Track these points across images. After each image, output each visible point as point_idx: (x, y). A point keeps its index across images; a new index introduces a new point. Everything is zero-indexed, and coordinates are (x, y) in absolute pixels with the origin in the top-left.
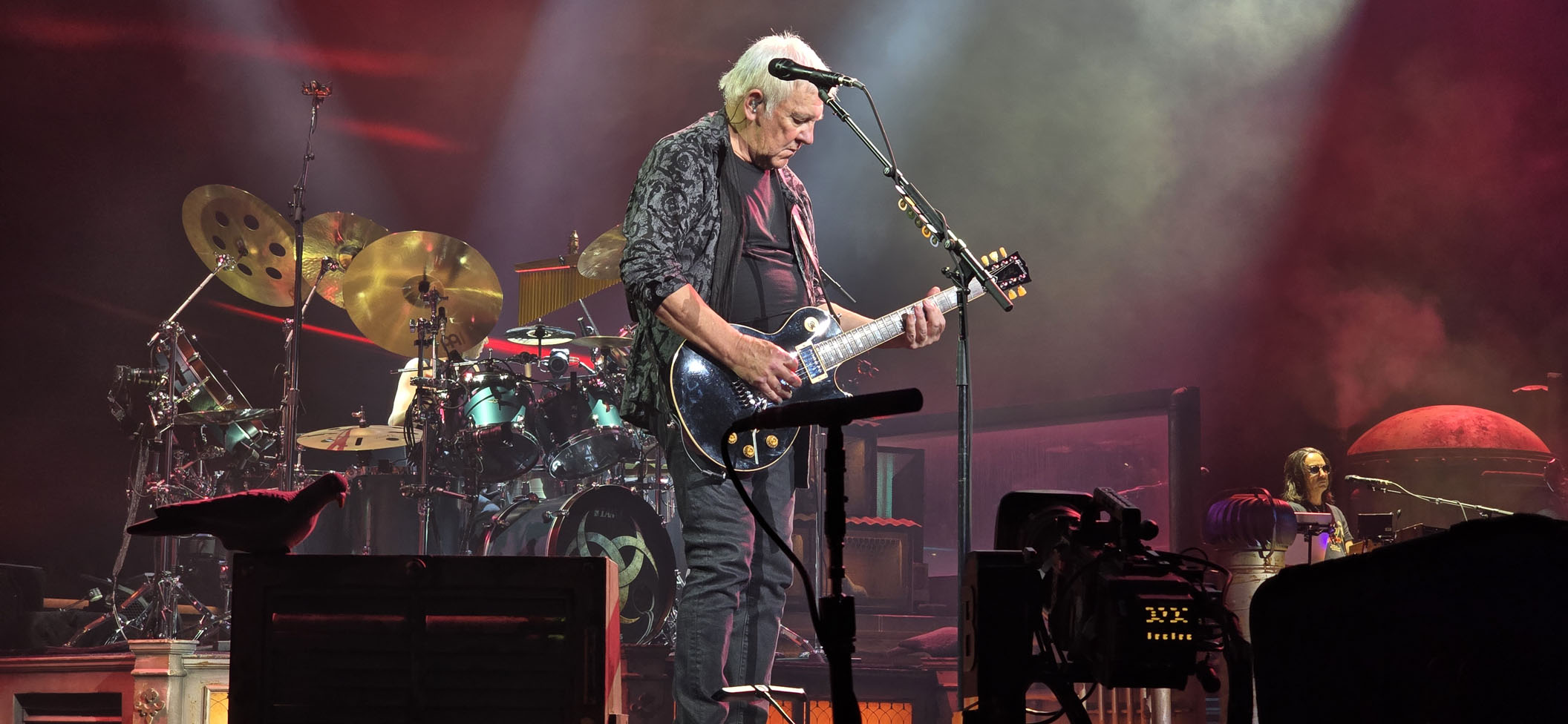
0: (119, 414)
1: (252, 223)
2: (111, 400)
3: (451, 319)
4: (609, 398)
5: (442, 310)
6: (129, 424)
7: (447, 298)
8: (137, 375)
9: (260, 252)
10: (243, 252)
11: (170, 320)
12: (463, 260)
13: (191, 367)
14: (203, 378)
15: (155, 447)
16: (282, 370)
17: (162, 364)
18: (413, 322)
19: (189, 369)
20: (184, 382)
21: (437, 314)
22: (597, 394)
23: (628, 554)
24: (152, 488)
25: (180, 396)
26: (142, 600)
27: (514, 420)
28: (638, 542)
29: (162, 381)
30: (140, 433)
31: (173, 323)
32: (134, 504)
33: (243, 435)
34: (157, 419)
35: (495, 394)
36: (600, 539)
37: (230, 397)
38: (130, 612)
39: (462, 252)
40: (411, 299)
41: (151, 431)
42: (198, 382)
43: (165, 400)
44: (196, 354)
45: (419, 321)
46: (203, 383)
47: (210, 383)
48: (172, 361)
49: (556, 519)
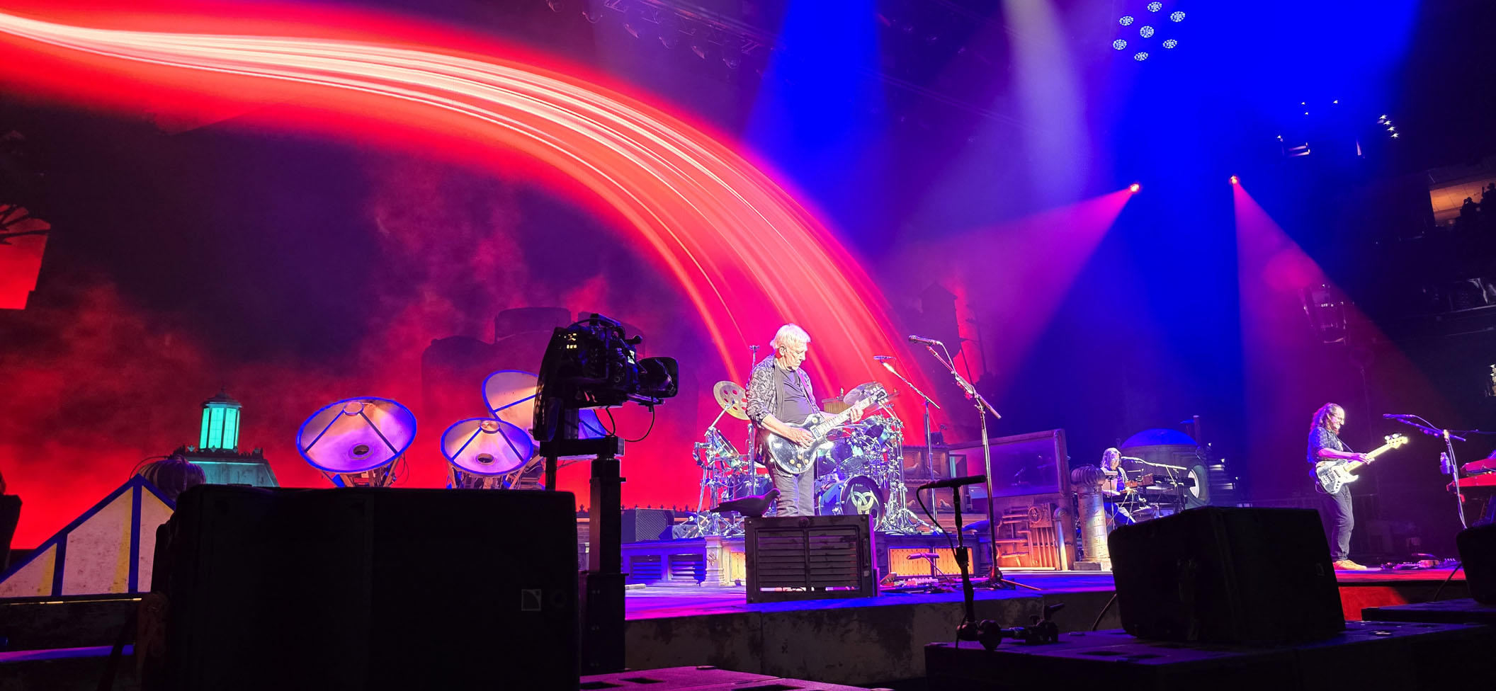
0: (697, 459)
1: (735, 392)
2: (694, 454)
4: (858, 445)
6: (700, 462)
8: (702, 445)
9: (740, 402)
10: (733, 402)
11: (711, 426)
13: (719, 442)
14: (723, 445)
15: (708, 469)
16: (748, 442)
17: (709, 441)
20: (717, 447)
22: (853, 444)
23: (868, 498)
25: (716, 452)
26: (707, 521)
28: (871, 494)
29: (710, 447)
30: (704, 464)
32: (703, 488)
33: (735, 463)
34: (708, 459)
36: (858, 494)
37: (732, 451)
38: (703, 525)
41: (707, 464)
42: (721, 446)
43: (711, 453)
44: (720, 437)
46: (723, 447)
47: (725, 447)
48: (713, 440)
49: (843, 488)
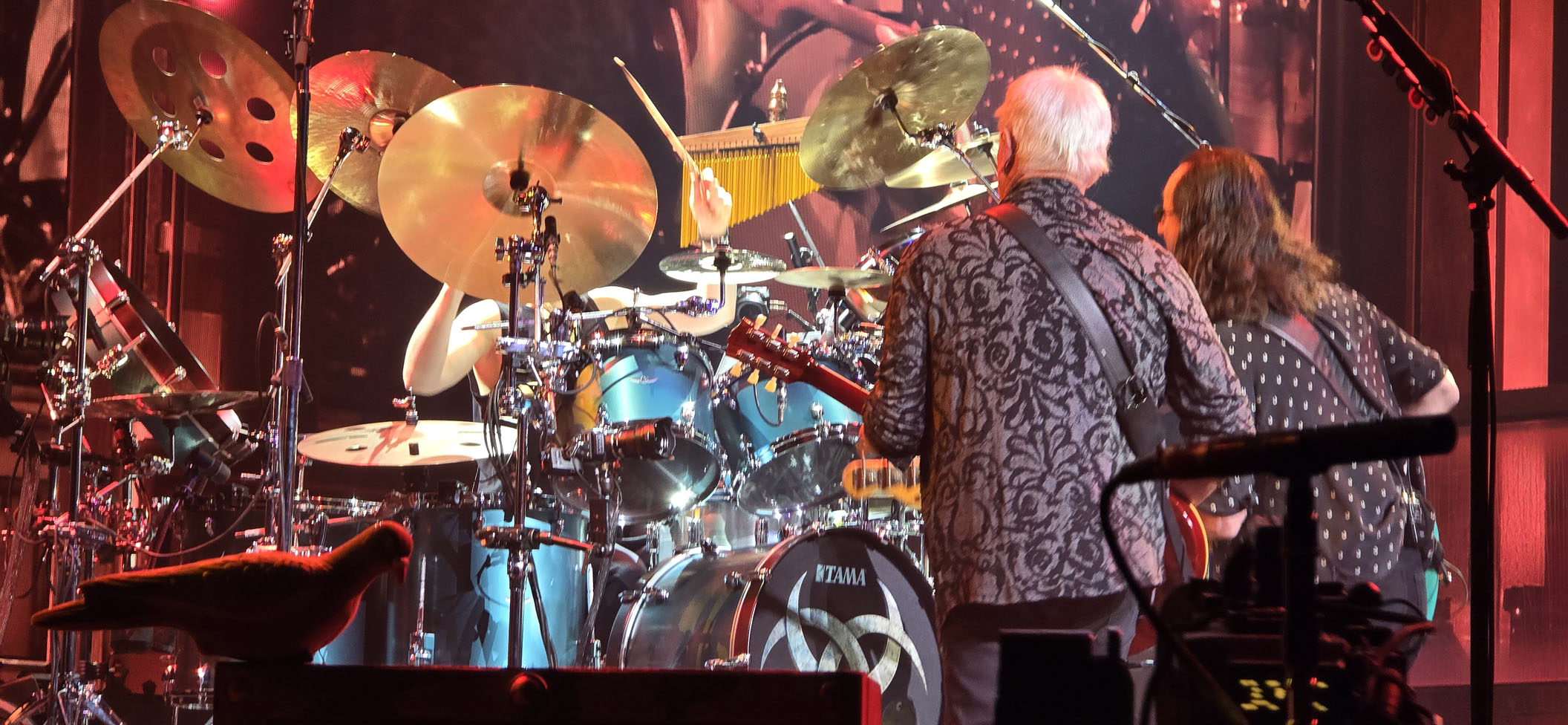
3: (568, 237)
5: (551, 221)
7: (560, 201)
8: (20, 331)
9: (233, 116)
10: (207, 117)
11: (78, 236)
12: (587, 136)
13: (114, 318)
14: (133, 336)
15: (53, 458)
16: (271, 325)
17: (63, 313)
18: (500, 242)
19: (110, 321)
20: (101, 345)
21: (543, 228)
24: (46, 528)
25: (94, 368)
27: (677, 413)
29: (64, 343)
30: (26, 431)
31: (83, 241)
34: (56, 409)
35: (642, 367)
37: (180, 372)
39: (584, 121)
40: (498, 203)
41: (46, 428)
42: (124, 343)
43: (70, 374)
44: (121, 294)
45: (511, 240)
46: (133, 345)
47: (147, 346)
48: (80, 306)
49: (748, 585)
